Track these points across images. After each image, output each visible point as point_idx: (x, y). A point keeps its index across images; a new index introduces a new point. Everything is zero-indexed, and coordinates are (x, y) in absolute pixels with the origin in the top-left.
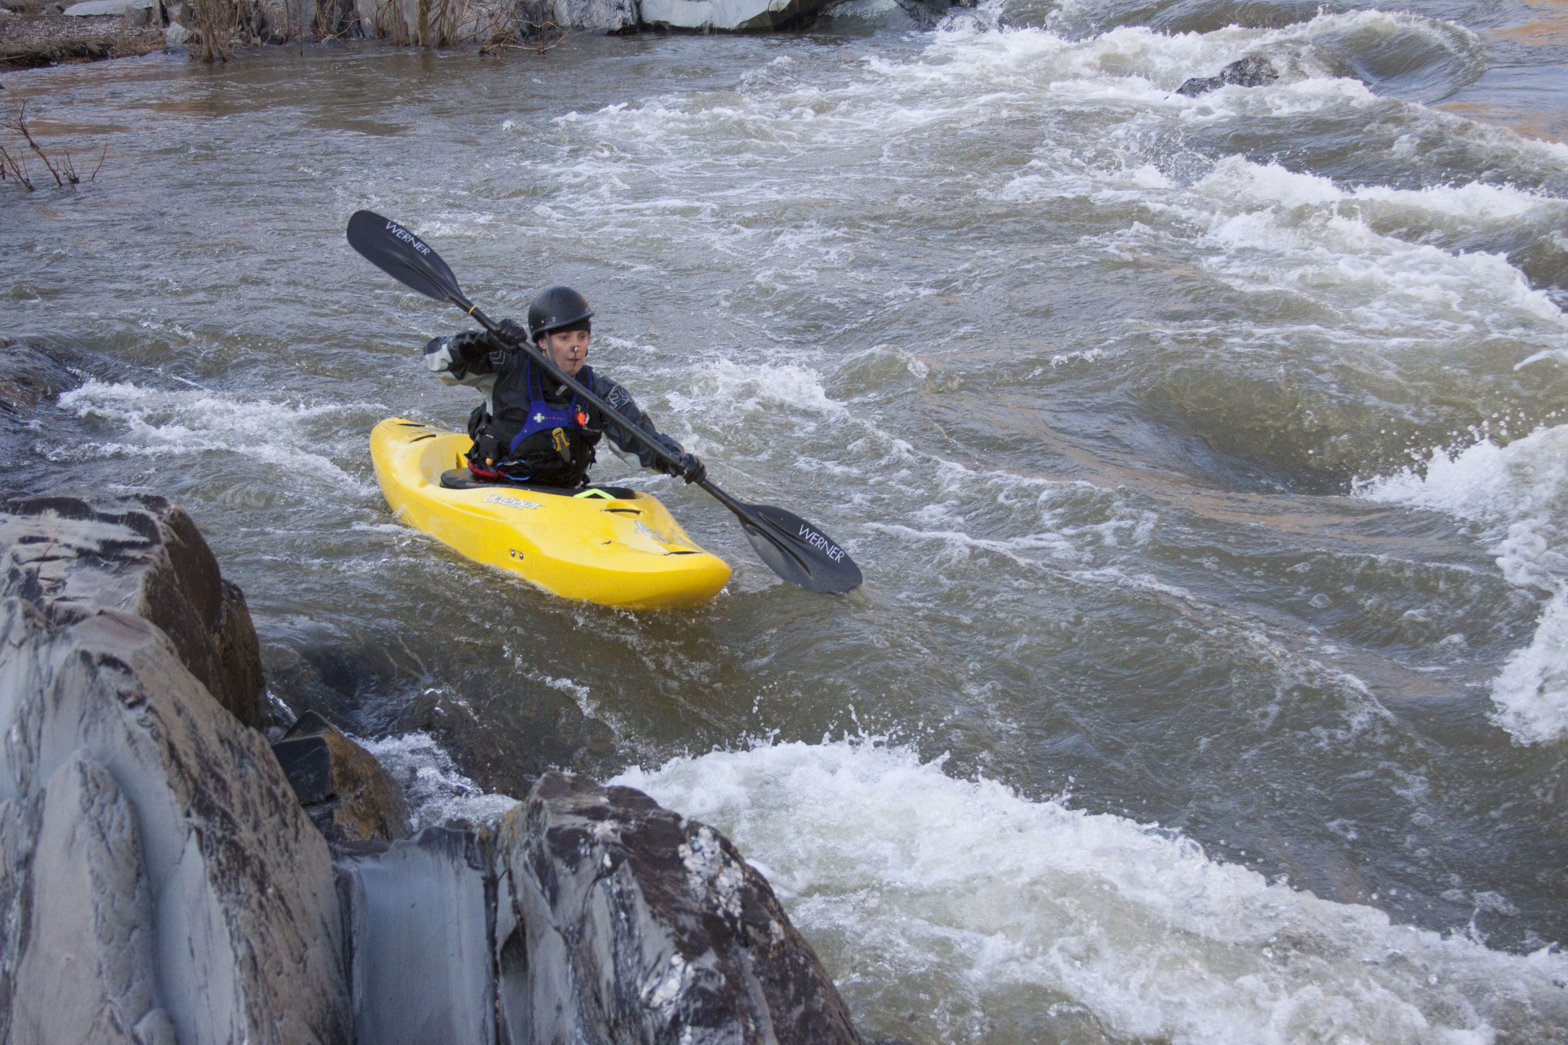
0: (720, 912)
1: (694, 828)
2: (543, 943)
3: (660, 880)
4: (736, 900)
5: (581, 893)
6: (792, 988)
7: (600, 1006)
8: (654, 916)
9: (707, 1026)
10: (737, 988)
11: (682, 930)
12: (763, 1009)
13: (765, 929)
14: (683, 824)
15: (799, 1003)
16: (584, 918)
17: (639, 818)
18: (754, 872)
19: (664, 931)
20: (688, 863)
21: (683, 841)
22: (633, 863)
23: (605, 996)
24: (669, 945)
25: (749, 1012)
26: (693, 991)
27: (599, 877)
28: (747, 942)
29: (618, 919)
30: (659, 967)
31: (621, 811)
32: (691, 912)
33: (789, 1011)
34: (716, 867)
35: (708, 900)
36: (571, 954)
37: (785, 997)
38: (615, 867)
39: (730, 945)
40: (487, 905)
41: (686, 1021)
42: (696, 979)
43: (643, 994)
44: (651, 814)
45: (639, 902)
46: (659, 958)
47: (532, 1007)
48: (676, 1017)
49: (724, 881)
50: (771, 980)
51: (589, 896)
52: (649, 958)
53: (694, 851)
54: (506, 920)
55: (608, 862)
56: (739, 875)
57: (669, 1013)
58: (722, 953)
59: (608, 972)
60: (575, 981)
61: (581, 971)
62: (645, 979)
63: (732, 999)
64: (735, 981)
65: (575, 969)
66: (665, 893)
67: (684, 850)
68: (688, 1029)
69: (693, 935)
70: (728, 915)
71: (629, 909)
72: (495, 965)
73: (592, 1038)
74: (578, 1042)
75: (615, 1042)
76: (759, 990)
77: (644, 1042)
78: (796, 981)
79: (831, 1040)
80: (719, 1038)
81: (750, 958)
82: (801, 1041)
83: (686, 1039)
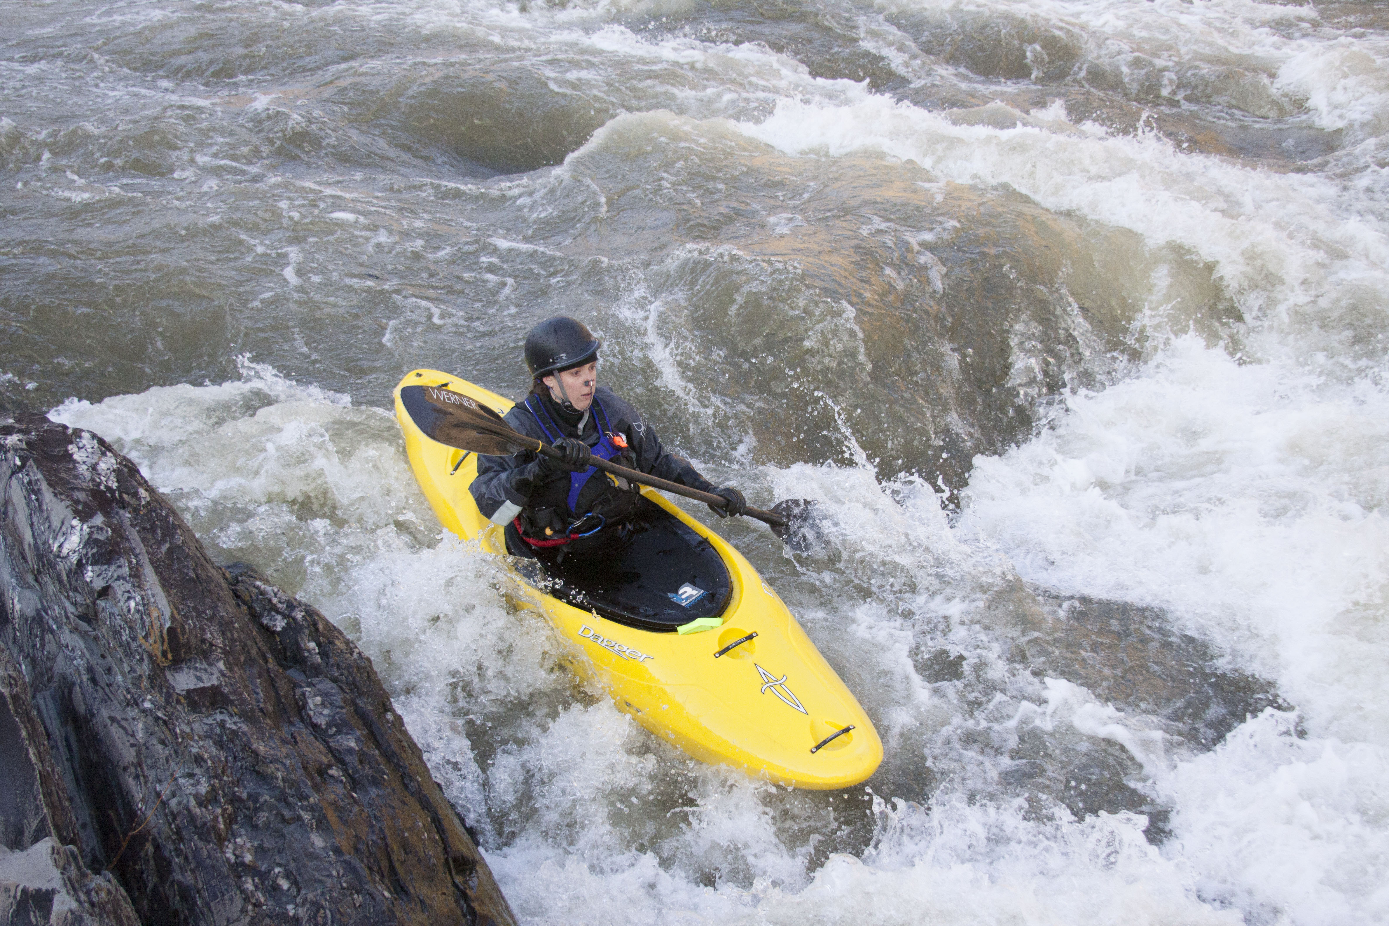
0: (102, 487)
1: (78, 433)
3: (57, 470)
4: (113, 477)
5: (2, 486)
6: (159, 532)
7: (26, 562)
8: (55, 495)
9: (102, 564)
10: (120, 536)
11: (77, 502)
12: (141, 548)
13: (135, 495)
14: (70, 431)
15: (165, 542)
16: (6, 503)
17: (37, 430)
18: (125, 458)
19: (64, 504)
20: (76, 457)
21: (71, 442)
22: (36, 461)
23: (28, 554)
24: (69, 513)
25: (131, 551)
26: (89, 542)
27: (13, 473)
28: (123, 505)
29: (31, 500)
30: (64, 529)
31: (24, 427)
32: (82, 489)
33: (159, 548)
34: (96, 457)
35: (93, 480)
37: (156, 539)
38: (24, 465)
39: (112, 509)
41: (87, 563)
42: (90, 534)
43: (55, 549)
44: (46, 426)
45: (44, 486)
46: (63, 523)
48: (80, 561)
49: (103, 466)
50: (144, 529)
51: (8, 487)
52: (56, 523)
53: (79, 448)
55: (18, 462)
56: (114, 461)
57: (74, 558)
58: (107, 514)
59: (28, 538)
60: (6, 547)
61: (10, 539)
62: (55, 538)
63: (117, 544)
64: (118, 531)
65: (5, 539)
66: (62, 479)
67: (72, 448)
68: (90, 568)
69: (85, 504)
70: (108, 488)
71: (37, 492)
73: (24, 585)
74: (14, 588)
75: (40, 584)
76: (136, 536)
77: (60, 581)
78: (161, 527)
79: (191, 564)
80: (112, 571)
81: (127, 515)
82: (169, 566)
83: (89, 574)
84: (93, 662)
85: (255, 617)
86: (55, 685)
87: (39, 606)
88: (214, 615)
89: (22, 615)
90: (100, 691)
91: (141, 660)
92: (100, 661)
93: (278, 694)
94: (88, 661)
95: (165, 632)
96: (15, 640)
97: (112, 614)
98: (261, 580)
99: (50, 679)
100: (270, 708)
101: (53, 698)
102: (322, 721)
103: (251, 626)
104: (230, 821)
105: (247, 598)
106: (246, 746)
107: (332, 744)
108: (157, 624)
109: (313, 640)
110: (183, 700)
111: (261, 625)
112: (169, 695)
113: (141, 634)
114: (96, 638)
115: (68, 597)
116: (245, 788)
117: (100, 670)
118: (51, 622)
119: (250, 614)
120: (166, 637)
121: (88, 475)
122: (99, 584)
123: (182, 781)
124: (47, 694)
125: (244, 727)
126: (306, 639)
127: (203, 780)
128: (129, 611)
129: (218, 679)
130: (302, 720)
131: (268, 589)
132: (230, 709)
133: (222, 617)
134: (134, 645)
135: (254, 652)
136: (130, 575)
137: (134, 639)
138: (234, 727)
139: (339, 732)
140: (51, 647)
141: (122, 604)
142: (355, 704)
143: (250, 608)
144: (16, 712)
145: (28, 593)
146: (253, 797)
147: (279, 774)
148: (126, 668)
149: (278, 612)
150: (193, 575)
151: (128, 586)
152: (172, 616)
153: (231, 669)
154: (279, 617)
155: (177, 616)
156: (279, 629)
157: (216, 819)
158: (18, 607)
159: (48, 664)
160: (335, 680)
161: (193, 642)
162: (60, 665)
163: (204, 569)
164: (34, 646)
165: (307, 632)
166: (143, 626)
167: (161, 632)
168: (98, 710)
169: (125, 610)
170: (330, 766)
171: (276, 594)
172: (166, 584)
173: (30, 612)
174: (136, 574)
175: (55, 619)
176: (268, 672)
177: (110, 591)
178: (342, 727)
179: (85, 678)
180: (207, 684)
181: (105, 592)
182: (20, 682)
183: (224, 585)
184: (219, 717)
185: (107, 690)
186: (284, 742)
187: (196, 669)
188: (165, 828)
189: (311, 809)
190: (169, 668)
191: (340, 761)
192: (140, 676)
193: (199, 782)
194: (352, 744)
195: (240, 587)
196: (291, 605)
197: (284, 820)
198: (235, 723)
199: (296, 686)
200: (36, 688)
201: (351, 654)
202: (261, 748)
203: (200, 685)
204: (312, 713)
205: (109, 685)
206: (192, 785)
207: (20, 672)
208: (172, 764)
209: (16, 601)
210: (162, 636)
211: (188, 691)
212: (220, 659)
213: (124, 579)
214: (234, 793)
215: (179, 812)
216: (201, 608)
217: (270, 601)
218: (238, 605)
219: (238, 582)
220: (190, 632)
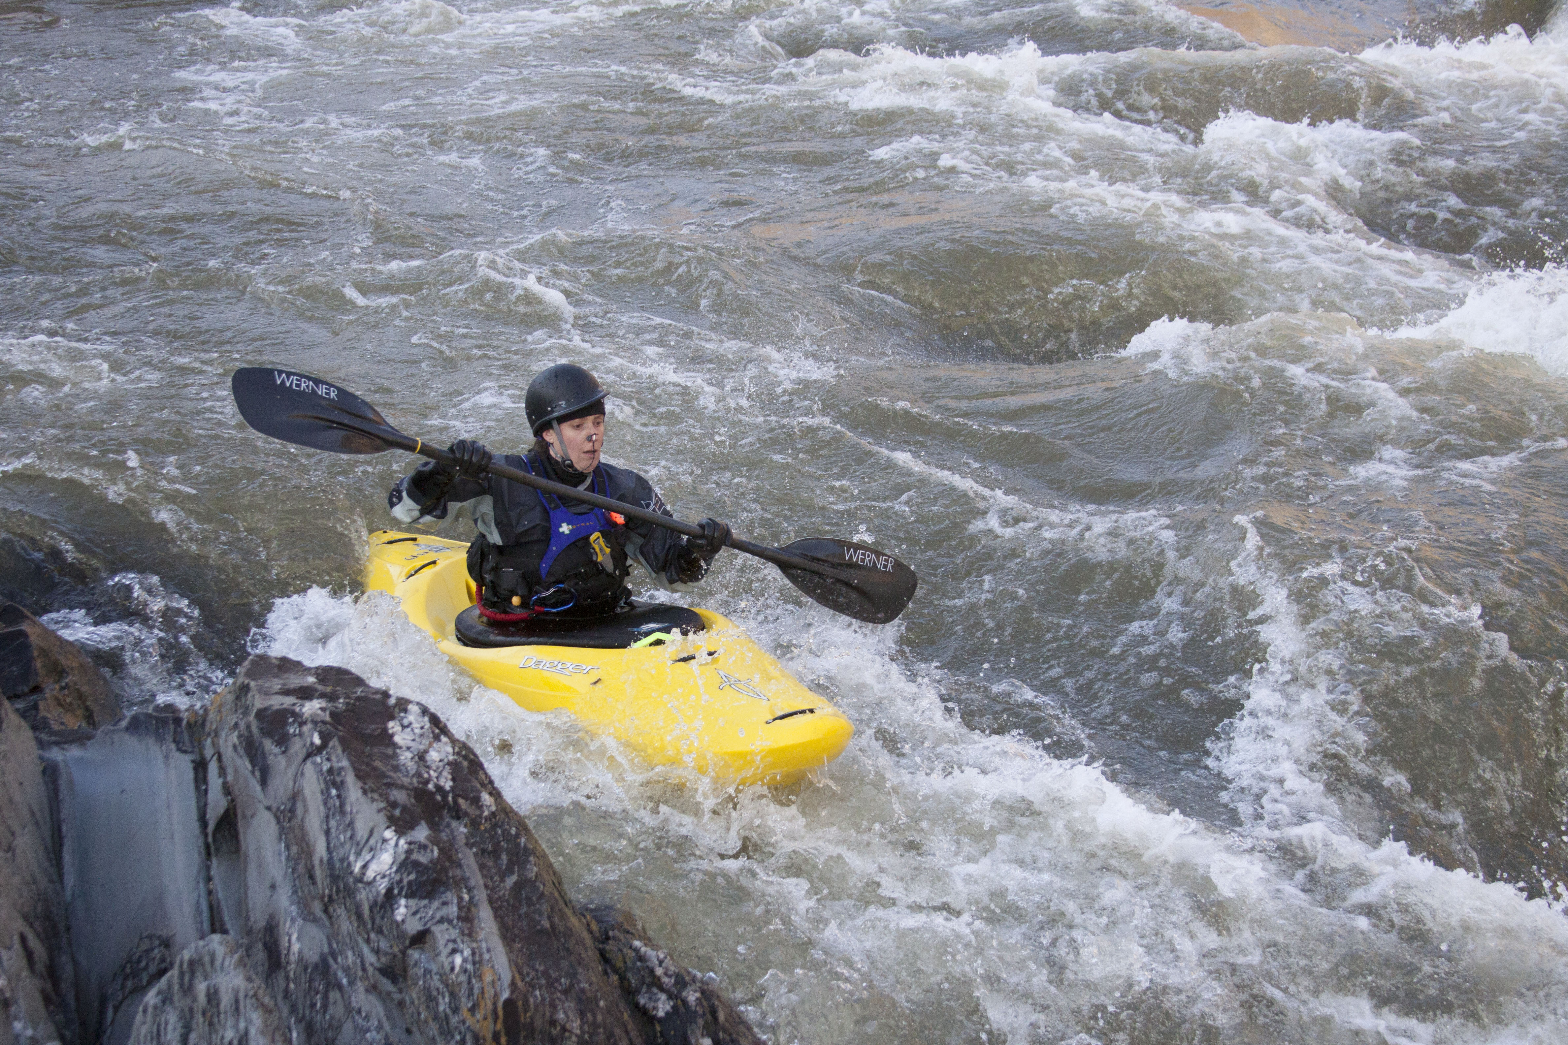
0: (431, 786)
1: (403, 704)
2: (255, 822)
3: (370, 756)
4: (447, 774)
5: (291, 772)
6: (504, 857)
7: (314, 883)
8: (365, 792)
9: (422, 898)
10: (450, 859)
11: (393, 805)
12: (477, 879)
13: (476, 801)
14: (392, 701)
15: (512, 872)
16: (295, 797)
17: (347, 697)
18: (464, 746)
19: (377, 805)
20: (397, 739)
21: (392, 718)
22: (342, 741)
23: (318, 873)
24: (380, 819)
25: (463, 882)
26: (406, 864)
27: (308, 756)
28: (458, 815)
29: (329, 796)
30: (372, 842)
31: (329, 689)
32: (401, 787)
33: (502, 881)
34: (426, 742)
35: (418, 774)
36: (283, 833)
37: (499, 868)
38: (324, 745)
39: (441, 818)
40: (197, 788)
41: (399, 894)
42: (409, 852)
43: (357, 869)
44: (359, 692)
45: (350, 778)
46: (371, 834)
47: (246, 887)
48: (390, 890)
49: (434, 756)
50: (483, 851)
51: (299, 774)
52: (361, 832)
53: (404, 727)
54: (217, 802)
55: (317, 741)
56: (449, 749)
57: (382, 886)
58: (434, 826)
59: (320, 849)
60: (288, 858)
61: (294, 849)
62: (358, 854)
63: (445, 870)
64: (448, 853)
65: (288, 847)
66: (375, 769)
67: (393, 726)
68: (403, 902)
69: (405, 809)
70: (439, 788)
71: (340, 786)
72: (207, 846)
73: (307, 915)
74: (293, 920)
75: (330, 917)
76: (472, 861)
77: (359, 916)
78: (508, 851)
79: (545, 907)
80: (433, 909)
81: (462, 830)
82: (515, 909)
83: (401, 911)
84: (394, 1038)
85: (629, 993)
87: (326, 950)
88: (572, 986)
89: (300, 960)
92: (404, 1037)
94: (387, 1037)
95: (500, 1004)
96: (286, 994)
97: (427, 971)
98: (640, 938)
103: (622, 1005)
105: (619, 964)
108: (490, 992)
109: (709, 1035)
111: (637, 1005)
113: (465, 1004)
114: (401, 1004)
115: (368, 941)
118: (340, 974)
119: (622, 987)
120: (501, 1013)
121: (412, 767)
122: (413, 927)
126: (698, 1032)
128: (452, 969)
131: (651, 953)
133: (583, 990)
134: (454, 1020)
136: (459, 918)
137: (456, 1010)
140: (337, 1010)
141: (443, 957)
143: (623, 979)
145: (313, 930)
149: (662, 989)
150: (546, 924)
151: (454, 933)
152: (513, 983)
154: (663, 997)
155: (520, 984)
156: (661, 1014)
158: (296, 947)
159: (330, 1034)
161: (539, 1023)
162: (347, 1037)
163: (563, 917)
164: (313, 1005)
165: (701, 1022)
166: (471, 993)
167: (495, 1004)
169: (447, 968)
171: (661, 963)
172: (507, 935)
173: (313, 956)
174: (467, 917)
175: (347, 970)
177: (428, 936)
181: (421, 938)
183: (589, 942)
195: (611, 946)
196: (682, 981)
209: (294, 937)
210: (495, 1011)
213: (450, 922)
216: (554, 974)
217: (652, 971)
218: (605, 972)
219: (608, 938)
220: (536, 1008)
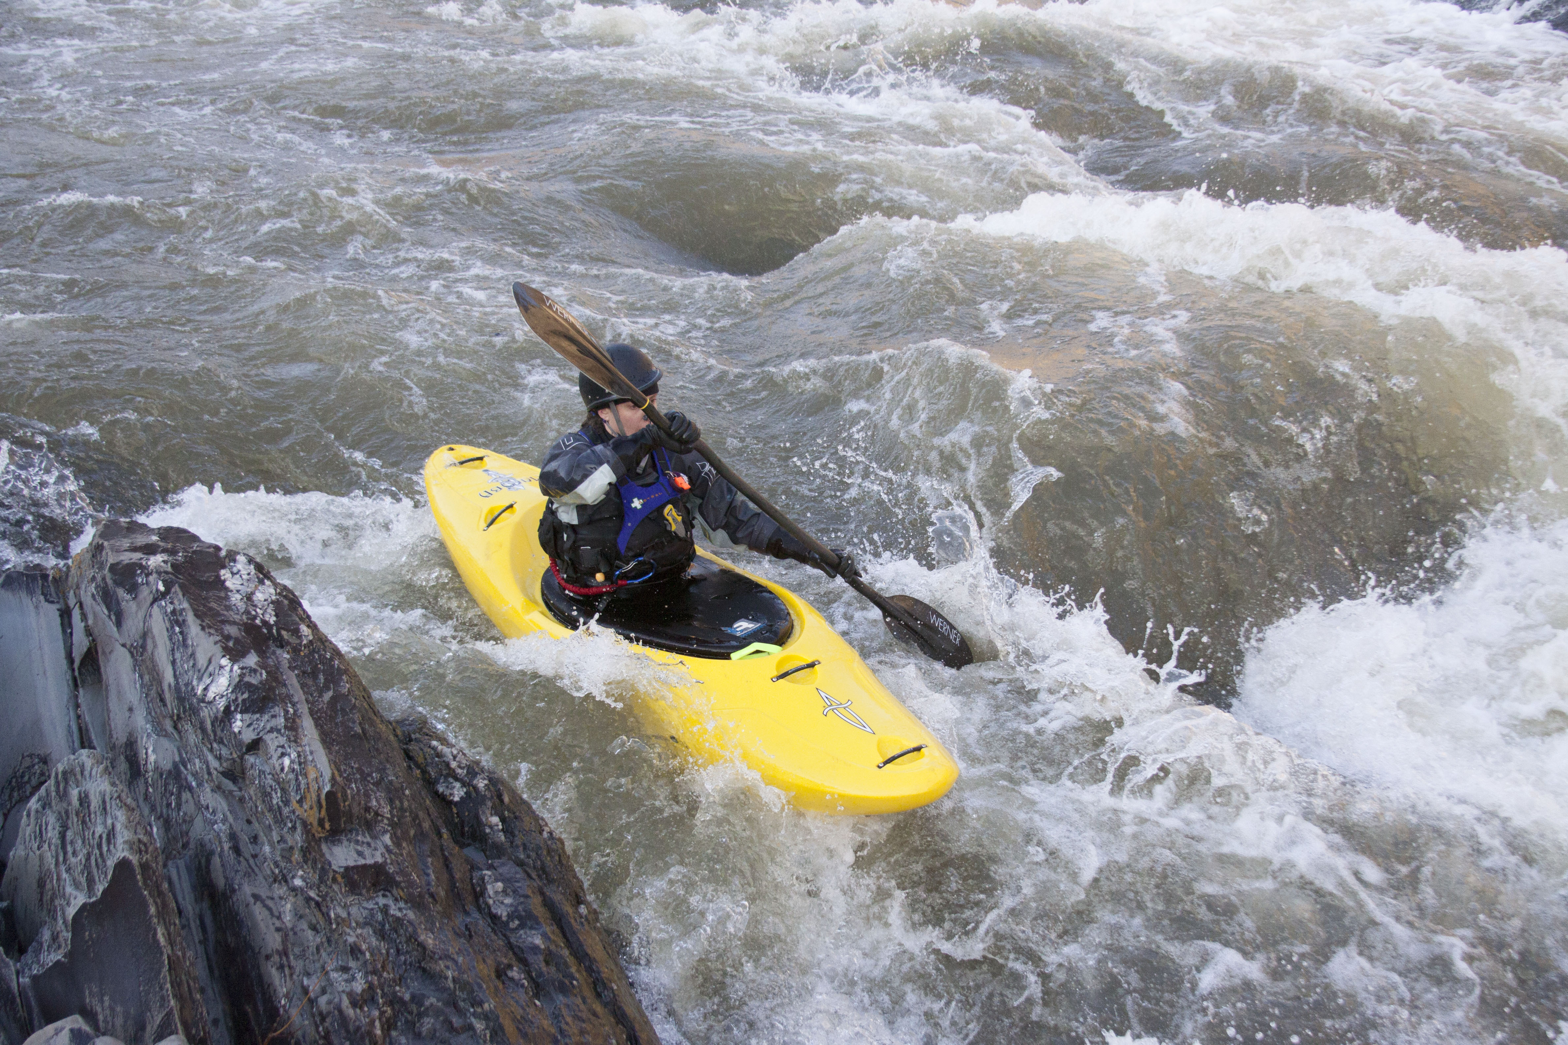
0: (258, 621)
1: (232, 556)
2: (113, 657)
3: (206, 599)
4: (270, 610)
5: (141, 615)
6: (321, 677)
7: (165, 705)
8: (203, 629)
9: (254, 713)
10: (276, 679)
11: (228, 638)
12: (299, 695)
13: (296, 632)
14: (223, 553)
15: (329, 689)
16: (145, 635)
17: (185, 550)
18: (285, 588)
19: (212, 639)
20: (228, 584)
21: (224, 567)
22: (182, 587)
23: (167, 696)
24: (218, 650)
25: (288, 698)
26: (240, 686)
27: (155, 600)
28: (282, 644)
29: (174, 632)
30: (211, 669)
31: (169, 546)
32: (234, 623)
33: (321, 696)
34: (252, 585)
35: (247, 612)
36: (136, 664)
38: (168, 591)
39: (268, 647)
40: (64, 631)
41: (236, 710)
42: (242, 676)
43: (199, 692)
44: (195, 547)
45: (190, 618)
46: (210, 662)
47: (108, 710)
48: (227, 708)
49: (259, 596)
50: (304, 672)
51: (148, 616)
52: (202, 662)
53: (233, 574)
54: (81, 643)
55: (162, 588)
56: (272, 591)
57: (221, 704)
58: (261, 653)
59: (168, 677)
60: (142, 686)
61: (147, 678)
62: (200, 679)
63: (272, 689)
64: (274, 675)
65: (141, 677)
66: (211, 609)
67: (224, 574)
69: (237, 641)
70: (265, 623)
71: (182, 624)
72: (75, 680)
73: (160, 731)
74: (149, 735)
75: (179, 732)
76: (295, 681)
77: (203, 730)
78: (324, 671)
79: (357, 717)
80: (264, 721)
81: (285, 656)
82: (332, 718)
83: (238, 724)
84: (237, 828)
85: (430, 783)
86: (189, 853)
87: (177, 759)
88: (382, 779)
89: (156, 768)
90: (244, 863)
91: (294, 828)
92: (245, 827)
93: (452, 877)
94: (231, 827)
95: (323, 796)
96: (146, 797)
97: (262, 772)
98: (437, 739)
99: (185, 846)
100: (442, 893)
101: (187, 867)
102: (502, 912)
103: (424, 793)
104: (389, 1026)
105: (420, 760)
106: (412, 938)
107: (512, 940)
108: (314, 787)
109: (496, 814)
110: (340, 879)
111: (436, 793)
112: (324, 872)
113: (294, 797)
114: (242, 800)
115: (211, 750)
116: (408, 988)
117: (244, 838)
118: (190, 778)
119: (424, 779)
120: (324, 803)
121: (242, 606)
122: (248, 736)
123: (334, 975)
124: (181, 863)
125: (411, 915)
126: (488, 812)
127: (359, 976)
128: (282, 769)
129: (382, 855)
130: (479, 909)
131: (446, 750)
132: (395, 891)
133: (391, 782)
134: (286, 811)
135: (426, 825)
136: (286, 727)
137: (287, 803)
138: (399, 914)
139: (522, 926)
140: (189, 807)
141: (274, 760)
142: (542, 894)
143: (424, 772)
144: (145, 883)
145: (165, 743)
146: (417, 999)
147: (450, 974)
148: (276, 837)
149: (457, 779)
150: (358, 730)
151: (282, 740)
152: (333, 778)
153: (398, 844)
154: (458, 785)
155: (338, 779)
156: (457, 799)
157: (372, 1022)
158: (152, 758)
159: (184, 827)
160: (520, 864)
161: (356, 810)
162: (198, 829)
163: (372, 724)
164: (169, 805)
165: (489, 804)
166: (298, 788)
167: (319, 796)
168: (240, 885)
169: (278, 768)
170: (510, 967)
171: (455, 757)
172: (327, 740)
173: (167, 765)
174: (292, 726)
175: (195, 775)
176: (442, 850)
177: (261, 744)
178: (527, 920)
179: (226, 846)
180: (370, 861)
181: (255, 746)
182: (151, 849)
183: (395, 744)
184: (382, 901)
185: (251, 861)
186: (458, 935)
187: (357, 842)
188: (311, 1031)
189: (485, 1017)
190: (326, 839)
191: (524, 962)
192: (292, 848)
193: (353, 978)
194: (538, 941)
195: (413, 747)
196: (473, 771)
197: (452, 1029)
198: (400, 909)
199: (474, 867)
200: (168, 853)
201: (541, 832)
202: (429, 940)
203: (361, 862)
204: (491, 902)
205: (255, 856)
206: (346, 981)
207: (151, 834)
208: (324, 954)
209: (150, 751)
210: (319, 801)
211: (347, 869)
212: (385, 832)
213: (279, 731)
214: (395, 993)
215: (329, 1013)
216: (367, 770)
217: (448, 765)
218: (409, 767)
219: (411, 740)
220: (353, 797)
